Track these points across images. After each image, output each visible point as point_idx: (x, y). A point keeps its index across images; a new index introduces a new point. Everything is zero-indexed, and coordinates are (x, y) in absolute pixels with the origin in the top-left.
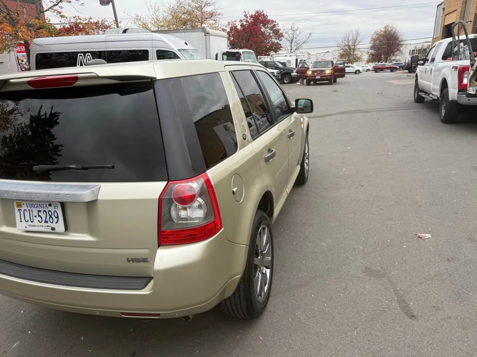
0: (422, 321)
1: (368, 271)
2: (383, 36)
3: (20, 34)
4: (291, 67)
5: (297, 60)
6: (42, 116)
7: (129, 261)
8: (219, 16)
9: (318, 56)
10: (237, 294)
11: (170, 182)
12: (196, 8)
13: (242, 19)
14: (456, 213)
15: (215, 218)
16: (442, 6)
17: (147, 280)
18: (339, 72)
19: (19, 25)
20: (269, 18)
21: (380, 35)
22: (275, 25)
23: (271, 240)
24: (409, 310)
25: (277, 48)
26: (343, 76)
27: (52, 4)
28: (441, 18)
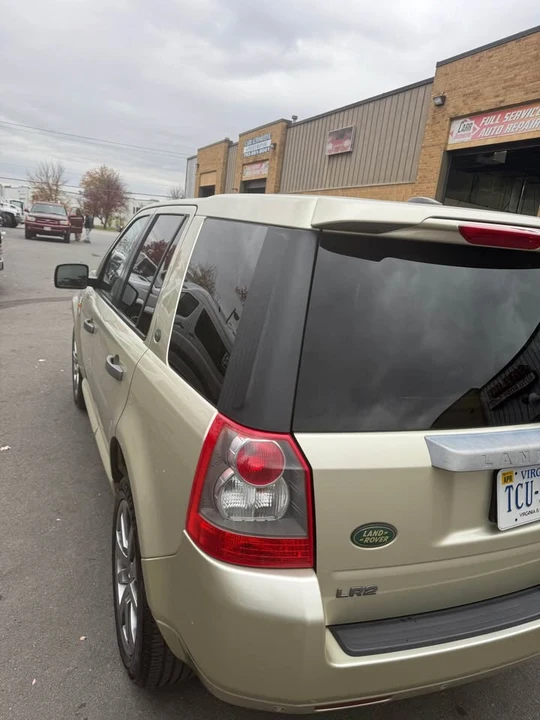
16: (195, 161)
21: (95, 179)
28: (194, 175)
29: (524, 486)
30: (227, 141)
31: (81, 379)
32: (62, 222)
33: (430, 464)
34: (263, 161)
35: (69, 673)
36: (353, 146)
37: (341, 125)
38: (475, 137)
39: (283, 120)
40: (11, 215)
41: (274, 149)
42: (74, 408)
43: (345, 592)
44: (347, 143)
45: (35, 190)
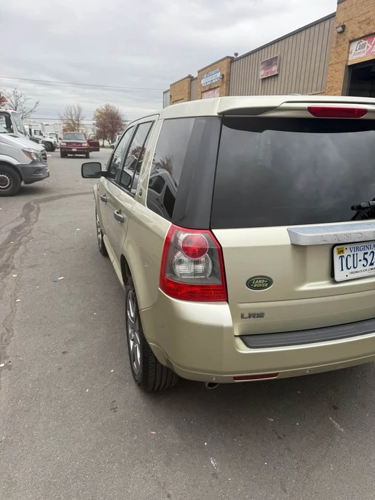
16: (169, 94)
21: (102, 113)
29: (352, 256)
30: (190, 77)
31: (102, 236)
32: (83, 145)
33: (289, 243)
34: (215, 88)
35: (106, 387)
36: (279, 70)
37: (269, 56)
38: (369, 52)
39: (228, 57)
40: (51, 143)
41: (223, 78)
42: (100, 255)
43: (246, 315)
44: (274, 69)
45: (65, 125)
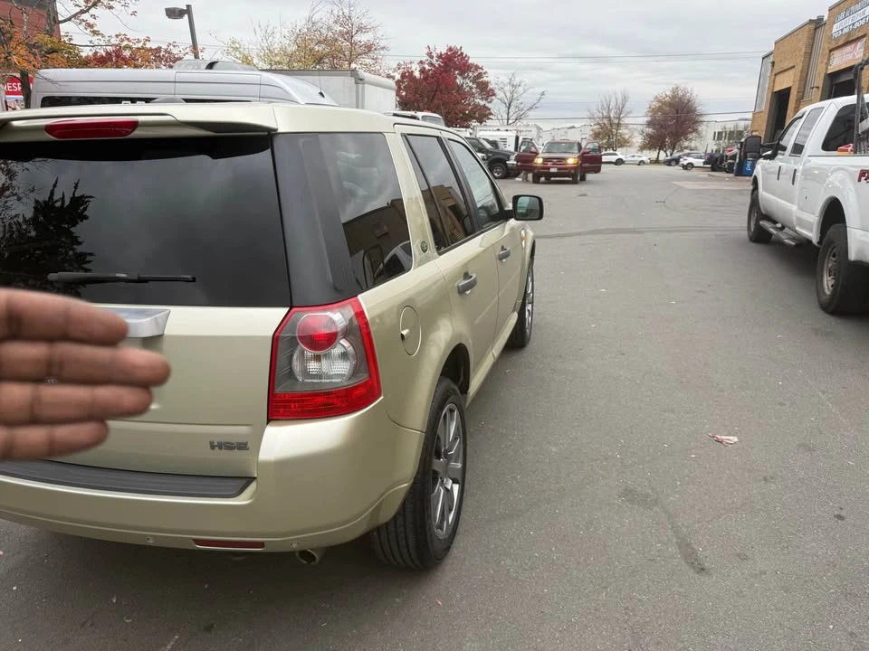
0: (717, 577)
1: (629, 494)
2: (670, 105)
3: (14, 59)
4: (506, 149)
5: (517, 138)
6: (57, 201)
7: (213, 447)
8: (382, 52)
9: (554, 133)
10: (400, 520)
11: (294, 309)
12: (342, 34)
13: (424, 59)
14: (781, 404)
15: (370, 376)
16: (771, 59)
17: (243, 482)
18: (591, 163)
19: (13, 44)
20: (470, 61)
21: (664, 103)
22: (480, 73)
23: (463, 432)
24: (696, 560)
25: (483, 115)
26: (597, 170)
27: (78, 9)
28: (768, 78)
34: (859, 39)
